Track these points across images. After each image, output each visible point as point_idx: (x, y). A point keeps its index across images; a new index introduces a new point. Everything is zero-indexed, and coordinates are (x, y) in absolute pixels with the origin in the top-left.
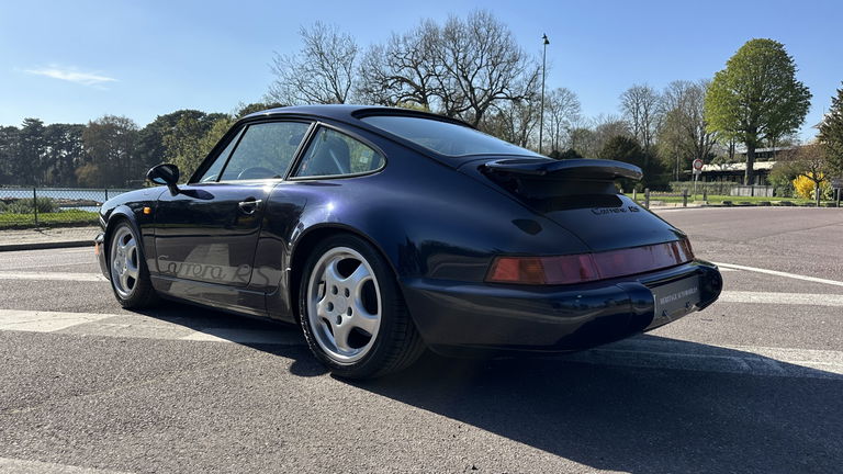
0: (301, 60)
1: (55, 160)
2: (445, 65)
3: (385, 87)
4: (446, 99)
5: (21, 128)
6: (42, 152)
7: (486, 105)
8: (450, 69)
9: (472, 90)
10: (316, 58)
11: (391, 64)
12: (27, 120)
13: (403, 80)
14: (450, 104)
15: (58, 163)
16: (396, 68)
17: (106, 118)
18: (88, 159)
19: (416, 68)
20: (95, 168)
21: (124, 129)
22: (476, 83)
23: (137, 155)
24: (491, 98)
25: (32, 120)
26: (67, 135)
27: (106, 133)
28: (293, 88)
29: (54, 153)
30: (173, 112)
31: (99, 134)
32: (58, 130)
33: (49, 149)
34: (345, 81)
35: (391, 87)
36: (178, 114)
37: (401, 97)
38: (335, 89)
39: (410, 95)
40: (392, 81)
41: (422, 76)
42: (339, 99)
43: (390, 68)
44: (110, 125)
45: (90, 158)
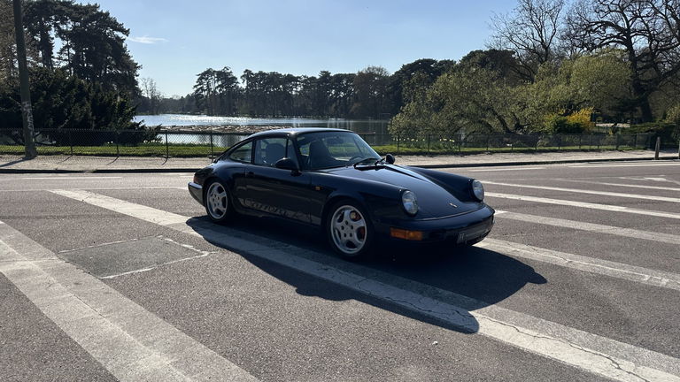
0: (513, 16)
1: (336, 98)
2: (653, 7)
3: (588, 32)
4: (651, 39)
5: (318, 77)
6: (330, 93)
8: (657, 11)
10: (527, 13)
11: (597, 11)
12: (322, 72)
13: (606, 24)
15: (338, 101)
16: (601, 14)
17: (369, 68)
19: (622, 12)
20: (360, 105)
21: (380, 76)
23: (387, 94)
25: (325, 72)
26: (345, 82)
27: (368, 79)
28: (504, 39)
29: (336, 94)
31: (364, 80)
32: (339, 77)
33: (333, 92)
34: (551, 30)
35: (594, 31)
36: (417, 63)
37: (604, 40)
38: (541, 37)
39: (615, 37)
40: (596, 26)
41: (629, 18)
42: (544, 46)
43: (595, 14)
44: (370, 73)
45: (357, 98)
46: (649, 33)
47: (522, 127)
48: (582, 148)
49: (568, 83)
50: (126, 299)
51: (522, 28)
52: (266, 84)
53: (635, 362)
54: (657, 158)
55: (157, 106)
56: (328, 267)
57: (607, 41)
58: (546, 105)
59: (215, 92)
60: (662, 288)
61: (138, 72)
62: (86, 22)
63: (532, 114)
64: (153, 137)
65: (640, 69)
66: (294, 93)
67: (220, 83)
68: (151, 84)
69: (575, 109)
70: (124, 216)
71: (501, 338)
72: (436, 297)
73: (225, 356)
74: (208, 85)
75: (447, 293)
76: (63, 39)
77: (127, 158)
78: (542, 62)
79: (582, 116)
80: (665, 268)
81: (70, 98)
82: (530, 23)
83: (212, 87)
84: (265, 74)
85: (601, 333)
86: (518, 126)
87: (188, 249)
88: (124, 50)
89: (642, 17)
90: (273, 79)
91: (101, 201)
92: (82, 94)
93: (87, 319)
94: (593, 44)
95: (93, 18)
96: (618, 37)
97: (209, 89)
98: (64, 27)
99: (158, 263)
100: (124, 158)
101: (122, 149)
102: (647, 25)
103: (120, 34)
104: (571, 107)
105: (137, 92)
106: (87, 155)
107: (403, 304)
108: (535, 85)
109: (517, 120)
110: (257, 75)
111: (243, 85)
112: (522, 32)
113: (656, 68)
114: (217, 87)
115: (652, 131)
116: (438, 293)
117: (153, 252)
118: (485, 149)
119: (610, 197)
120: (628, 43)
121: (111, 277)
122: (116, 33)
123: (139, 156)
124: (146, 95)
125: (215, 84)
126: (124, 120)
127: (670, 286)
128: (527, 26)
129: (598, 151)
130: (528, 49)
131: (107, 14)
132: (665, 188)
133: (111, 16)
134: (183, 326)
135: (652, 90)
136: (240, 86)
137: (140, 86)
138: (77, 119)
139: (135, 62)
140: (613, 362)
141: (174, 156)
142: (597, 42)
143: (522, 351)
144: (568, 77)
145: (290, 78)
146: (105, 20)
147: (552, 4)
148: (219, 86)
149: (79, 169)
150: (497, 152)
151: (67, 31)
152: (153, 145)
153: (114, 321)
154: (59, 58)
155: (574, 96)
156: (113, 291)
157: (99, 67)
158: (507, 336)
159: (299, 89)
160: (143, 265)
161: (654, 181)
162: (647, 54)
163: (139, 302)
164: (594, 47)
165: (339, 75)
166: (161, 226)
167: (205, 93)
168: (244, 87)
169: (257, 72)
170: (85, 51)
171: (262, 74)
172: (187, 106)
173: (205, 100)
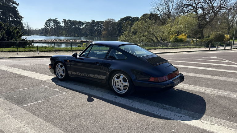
0: (159, 2)
3: (183, 8)
4: (204, 10)
7: (218, 11)
8: (205, 1)
9: (213, 7)
10: (163, 1)
11: (186, 0)
13: (190, 5)
14: (205, 12)
15: (98, 31)
16: (188, 2)
17: (109, 19)
18: (104, 30)
19: (194, 1)
20: (106, 32)
21: (113, 22)
22: (215, 5)
23: (115, 29)
24: (220, 9)
25: (93, 20)
26: (100, 24)
27: (109, 23)
28: (156, 10)
29: (97, 28)
31: (107, 23)
32: (98, 22)
33: (96, 27)
34: (171, 7)
35: (185, 8)
36: (125, 17)
37: (188, 10)
38: (168, 9)
39: (192, 9)
40: (186, 6)
41: (196, 3)
42: (169, 12)
43: (186, 2)
44: (110, 21)
46: (203, 8)
47: (163, 40)
49: (178, 25)
52: (71, 24)
54: (210, 50)
55: (30, 32)
57: (190, 11)
58: (171, 32)
59: (52, 27)
61: (23, 19)
63: (166, 35)
64: (31, 44)
65: (200, 20)
66: (82, 28)
67: (54, 24)
68: (28, 24)
69: (180, 34)
74: (49, 25)
78: (169, 18)
79: (182, 36)
82: (164, 4)
83: (51, 25)
84: (71, 21)
86: (162, 40)
88: (17, 11)
89: (201, 3)
90: (74, 22)
94: (185, 12)
102: (202, 6)
103: (15, 5)
104: (179, 33)
105: (22, 27)
106: (5, 51)
108: (167, 26)
109: (161, 38)
110: (68, 21)
111: (62, 24)
112: (162, 7)
113: (205, 20)
114: (53, 25)
115: (206, 41)
118: (153, 48)
120: (196, 12)
122: (13, 5)
124: (25, 28)
126: (19, 37)
128: (164, 5)
130: (164, 13)
135: (204, 28)
136: (61, 25)
137: (24, 25)
139: (21, 16)
142: (186, 11)
144: (178, 23)
145: (80, 22)
148: (54, 25)
150: (158, 49)
152: (31, 47)
155: (180, 29)
157: (7, 17)
159: (84, 26)
162: (203, 16)
164: (185, 13)
167: (48, 28)
168: (63, 26)
169: (68, 20)
170: (1, 11)
171: (69, 20)
172: (42, 32)
173: (49, 30)
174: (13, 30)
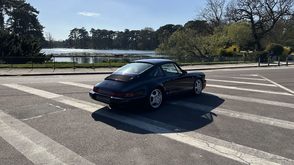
0: (204, 7)
1: (132, 41)
2: (261, 4)
3: (236, 13)
4: (260, 16)
5: (124, 32)
6: (129, 39)
7: (278, 18)
10: (210, 6)
12: (125, 29)
13: (242, 10)
15: (133, 42)
16: (241, 6)
17: (146, 28)
19: (248, 5)
20: (142, 44)
21: (150, 31)
23: (154, 39)
25: (127, 29)
26: (135, 34)
27: (146, 33)
28: (201, 17)
29: (132, 39)
30: (165, 25)
31: (143, 33)
32: (133, 32)
33: (131, 38)
35: (238, 13)
37: (242, 17)
38: (216, 16)
39: (246, 15)
40: (238, 11)
41: (251, 8)
42: (217, 20)
43: (238, 6)
44: (147, 30)
45: (141, 41)
46: (259, 14)
47: (208, 54)
48: (230, 62)
50: (31, 128)
51: (208, 12)
52: (101, 34)
53: (215, 144)
54: (259, 66)
55: (52, 44)
56: (113, 113)
59: (78, 38)
60: (236, 118)
61: (43, 30)
62: (19, 8)
63: (212, 48)
64: (49, 59)
66: (113, 38)
67: (80, 34)
68: (49, 35)
70: (33, 95)
71: (171, 137)
72: (152, 123)
73: (67, 147)
74: (75, 35)
75: (156, 122)
76: (9, 15)
77: (37, 69)
80: (241, 111)
81: (11, 42)
82: (211, 10)
83: (77, 36)
84: (100, 30)
85: (207, 134)
86: (206, 53)
87: (58, 108)
88: (37, 20)
89: (256, 8)
90: (104, 32)
91: (24, 88)
92: (17, 40)
93: (15, 136)
95: (22, 6)
96: (247, 15)
97: (75, 37)
98: (9, 10)
99: (45, 114)
100: (36, 69)
101: (35, 65)
102: (258, 11)
103: (35, 13)
105: (43, 39)
106: (19, 68)
107: (139, 126)
108: (213, 36)
109: (206, 50)
110: (97, 31)
111: (90, 35)
112: (208, 13)
113: (262, 29)
114: (79, 36)
115: (259, 55)
116: (153, 122)
117: (44, 109)
119: (232, 83)
120: (252, 18)
121: (26, 120)
122: (33, 13)
123: (42, 68)
124: (47, 40)
125: (78, 35)
126: (36, 52)
127: (239, 117)
129: (237, 63)
130: (211, 20)
131: (29, 4)
132: (256, 79)
133: (30, 5)
134: (52, 137)
135: (261, 38)
136: (89, 35)
137: (45, 36)
138: (15, 52)
139: (42, 25)
140: (207, 144)
141: (58, 68)
142: (239, 18)
143: (177, 141)
144: (226, 32)
145: (112, 32)
146: (28, 7)
147: (220, 2)
148: (80, 36)
149: (15, 74)
151: (10, 12)
153: (25, 136)
154: (7, 24)
155: (229, 41)
156: (26, 125)
157: (25, 27)
158: (173, 136)
159: (116, 37)
160: (39, 114)
161: (253, 76)
162: (259, 23)
163: (36, 129)
164: (238, 19)
165: (133, 31)
166: (48, 99)
167: (73, 39)
168: (91, 36)
169: (97, 29)
170: (19, 21)
171: (99, 30)
172: (66, 44)
173: (74, 42)
174: (30, 43)
